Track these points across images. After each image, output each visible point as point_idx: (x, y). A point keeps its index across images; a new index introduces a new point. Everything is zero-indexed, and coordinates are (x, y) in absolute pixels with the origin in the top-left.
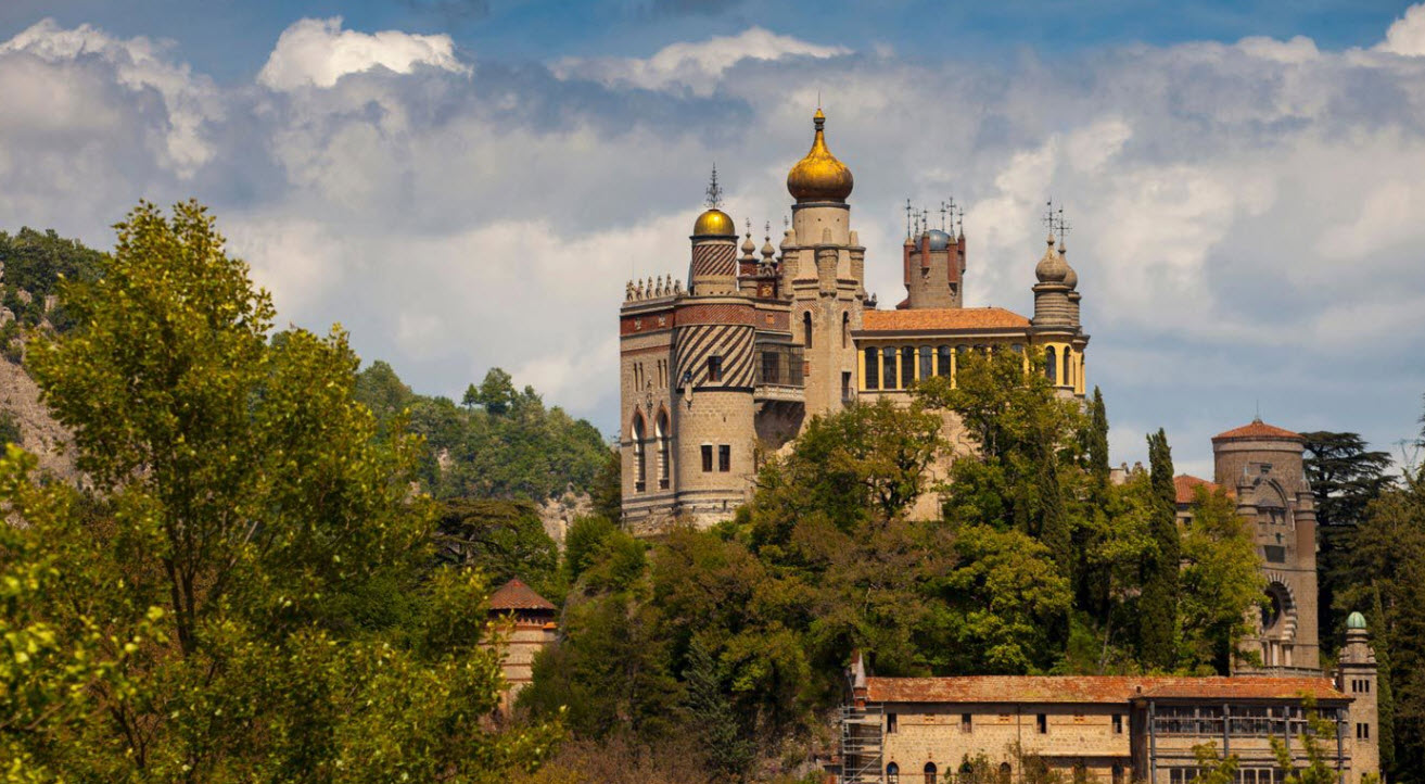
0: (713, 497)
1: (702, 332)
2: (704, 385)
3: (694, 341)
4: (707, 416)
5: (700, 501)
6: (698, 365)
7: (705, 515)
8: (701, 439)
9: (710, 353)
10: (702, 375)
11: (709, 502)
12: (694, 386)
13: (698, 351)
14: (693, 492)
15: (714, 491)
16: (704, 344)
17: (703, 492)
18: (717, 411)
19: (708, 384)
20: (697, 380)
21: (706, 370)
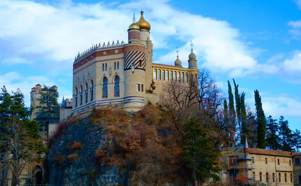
0: (141, 98)
1: (138, 53)
2: (138, 67)
3: (135, 55)
4: (139, 76)
5: (136, 99)
6: (136, 62)
7: (138, 103)
8: (137, 82)
9: (139, 59)
10: (137, 65)
11: (139, 99)
12: (135, 67)
13: (136, 58)
14: (134, 97)
15: (141, 97)
16: (138, 56)
17: (137, 97)
18: (141, 75)
19: (139, 67)
20: (136, 66)
21: (139, 63)
